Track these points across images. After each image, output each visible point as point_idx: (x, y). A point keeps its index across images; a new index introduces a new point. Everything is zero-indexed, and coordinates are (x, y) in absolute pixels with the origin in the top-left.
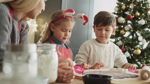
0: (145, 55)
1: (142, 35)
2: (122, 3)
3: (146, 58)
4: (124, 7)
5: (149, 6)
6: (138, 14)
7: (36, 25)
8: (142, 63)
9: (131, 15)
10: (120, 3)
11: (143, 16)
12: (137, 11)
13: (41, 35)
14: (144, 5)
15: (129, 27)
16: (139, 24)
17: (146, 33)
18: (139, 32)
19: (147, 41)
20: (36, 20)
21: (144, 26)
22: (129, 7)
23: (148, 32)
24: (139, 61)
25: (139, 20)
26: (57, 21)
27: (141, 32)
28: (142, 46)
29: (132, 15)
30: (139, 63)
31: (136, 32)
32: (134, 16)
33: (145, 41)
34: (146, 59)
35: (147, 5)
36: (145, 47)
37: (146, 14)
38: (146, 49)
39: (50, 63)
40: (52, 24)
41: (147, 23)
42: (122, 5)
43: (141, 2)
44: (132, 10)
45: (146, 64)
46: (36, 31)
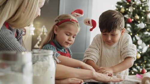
0: (145, 59)
1: (141, 39)
2: (121, 6)
3: (145, 62)
4: (123, 10)
5: (148, 9)
6: (137, 17)
7: (34, 29)
8: (141, 68)
9: (130, 18)
10: (119, 6)
11: (143, 19)
12: (137, 15)
13: (38, 39)
14: (144, 8)
15: (128, 30)
16: (139, 27)
17: (145, 37)
18: (138, 36)
19: (147, 45)
20: (34, 24)
21: (144, 30)
22: (128, 10)
23: (147, 36)
24: (138, 65)
25: (138, 23)
26: (62, 23)
27: (140, 36)
28: (141, 50)
29: (132, 18)
30: (138, 67)
31: (136, 36)
32: (134, 19)
33: (144, 44)
34: (146, 64)
35: (147, 8)
36: (144, 51)
37: (146, 18)
38: (145, 53)
39: (47, 70)
40: (56, 26)
41: (146, 27)
42: (121, 8)
43: (141, 6)
44: (131, 13)
45: (146, 68)
46: (33, 34)
